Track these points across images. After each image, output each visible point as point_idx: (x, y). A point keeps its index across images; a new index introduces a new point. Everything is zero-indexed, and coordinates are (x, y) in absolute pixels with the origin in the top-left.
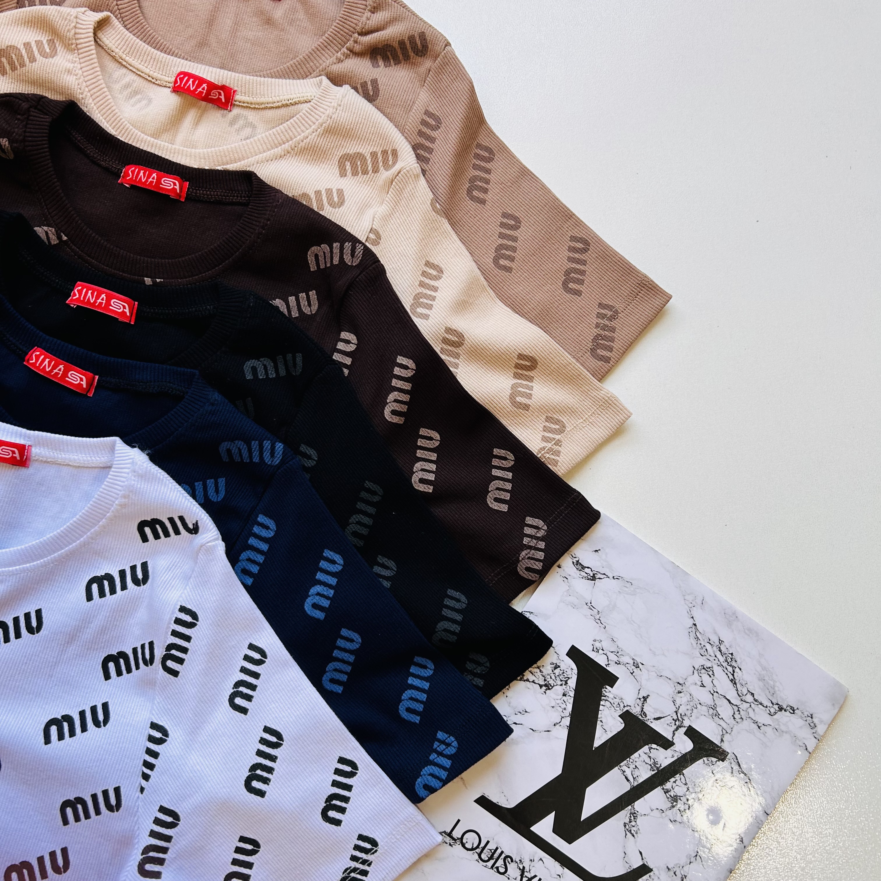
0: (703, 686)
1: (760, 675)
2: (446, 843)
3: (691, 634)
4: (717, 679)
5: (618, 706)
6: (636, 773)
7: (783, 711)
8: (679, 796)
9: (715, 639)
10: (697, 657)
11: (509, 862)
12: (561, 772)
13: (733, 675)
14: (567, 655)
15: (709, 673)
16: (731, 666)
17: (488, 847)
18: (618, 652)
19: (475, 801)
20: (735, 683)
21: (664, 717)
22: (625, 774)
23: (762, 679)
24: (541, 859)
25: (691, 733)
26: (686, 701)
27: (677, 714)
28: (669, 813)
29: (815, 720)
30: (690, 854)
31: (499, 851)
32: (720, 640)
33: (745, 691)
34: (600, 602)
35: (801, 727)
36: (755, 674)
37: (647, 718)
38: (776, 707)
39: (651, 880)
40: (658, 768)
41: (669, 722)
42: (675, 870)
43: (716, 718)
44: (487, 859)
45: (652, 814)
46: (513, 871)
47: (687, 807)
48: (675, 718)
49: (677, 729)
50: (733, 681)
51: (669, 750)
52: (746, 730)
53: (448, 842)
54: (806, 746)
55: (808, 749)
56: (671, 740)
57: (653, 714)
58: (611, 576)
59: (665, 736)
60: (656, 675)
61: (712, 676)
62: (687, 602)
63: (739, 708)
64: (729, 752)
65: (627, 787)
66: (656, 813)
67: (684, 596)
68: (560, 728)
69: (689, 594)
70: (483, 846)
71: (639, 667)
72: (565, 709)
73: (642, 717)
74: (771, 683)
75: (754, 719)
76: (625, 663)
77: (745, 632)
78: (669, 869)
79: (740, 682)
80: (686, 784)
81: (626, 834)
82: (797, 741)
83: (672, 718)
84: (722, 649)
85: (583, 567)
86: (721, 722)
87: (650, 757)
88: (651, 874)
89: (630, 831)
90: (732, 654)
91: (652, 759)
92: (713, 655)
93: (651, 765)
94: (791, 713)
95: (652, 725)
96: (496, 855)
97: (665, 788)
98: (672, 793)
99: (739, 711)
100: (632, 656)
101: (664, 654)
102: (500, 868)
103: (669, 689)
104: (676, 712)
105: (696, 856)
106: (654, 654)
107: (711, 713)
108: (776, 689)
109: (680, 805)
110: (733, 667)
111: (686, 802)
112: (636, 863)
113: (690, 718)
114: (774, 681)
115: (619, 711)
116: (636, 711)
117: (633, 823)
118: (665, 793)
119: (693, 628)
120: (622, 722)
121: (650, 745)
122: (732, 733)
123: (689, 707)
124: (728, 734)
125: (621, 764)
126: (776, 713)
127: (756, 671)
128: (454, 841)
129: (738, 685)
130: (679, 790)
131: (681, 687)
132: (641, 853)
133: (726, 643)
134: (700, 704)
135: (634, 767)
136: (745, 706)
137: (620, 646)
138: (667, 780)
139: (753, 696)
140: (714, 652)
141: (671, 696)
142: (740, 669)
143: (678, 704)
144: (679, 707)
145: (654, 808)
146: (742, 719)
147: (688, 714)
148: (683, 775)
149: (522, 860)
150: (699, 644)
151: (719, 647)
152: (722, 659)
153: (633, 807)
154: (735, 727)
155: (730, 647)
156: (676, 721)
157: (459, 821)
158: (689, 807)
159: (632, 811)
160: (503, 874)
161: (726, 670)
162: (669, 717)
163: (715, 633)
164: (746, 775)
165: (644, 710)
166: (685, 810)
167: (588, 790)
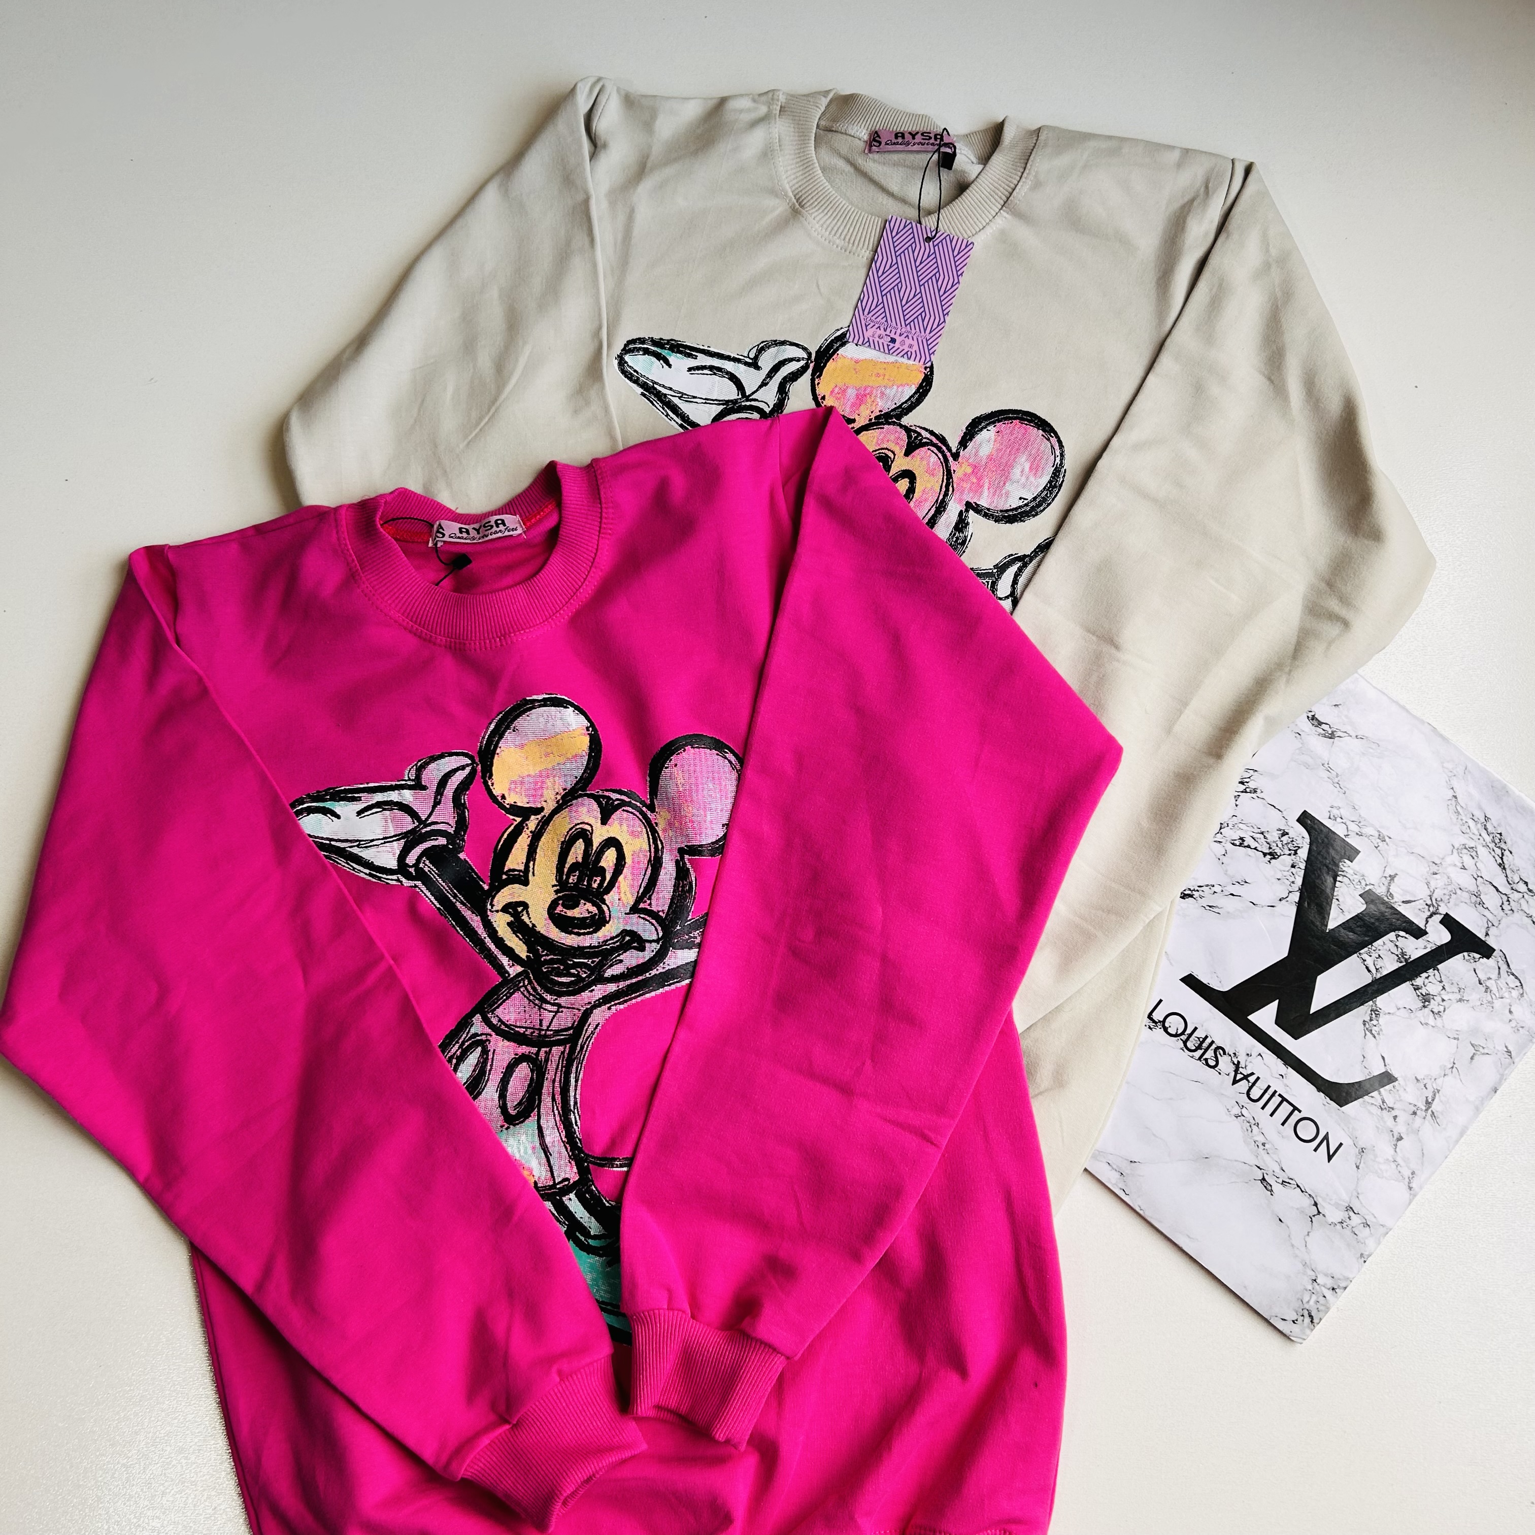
0: (1464, 868)
3: (1450, 807)
4: (1482, 862)
5: (1359, 884)
6: (1379, 963)
8: (1432, 995)
9: (1480, 816)
10: (1457, 834)
11: (1220, 1054)
12: (1286, 955)
13: (1502, 858)
14: (1298, 820)
15: (1472, 854)
16: (1499, 847)
17: (1195, 1034)
18: (1360, 822)
19: (1183, 980)
20: (1504, 868)
21: (1415, 901)
22: (1366, 963)
24: (1260, 1055)
25: (1448, 922)
26: (1443, 884)
27: (1431, 899)
28: (1419, 1013)
30: (1445, 1064)
31: (1208, 1041)
32: (1486, 817)
34: (1340, 763)
36: (1529, 859)
37: (1394, 900)
39: (1395, 1091)
40: (1406, 960)
41: (1421, 907)
42: (1425, 1082)
43: (1480, 907)
44: (1194, 1048)
45: (1398, 1013)
46: (1225, 1064)
47: (1442, 1009)
48: (1429, 903)
49: (1431, 916)
50: (1502, 866)
51: (1420, 939)
52: (1517, 924)
53: (1147, 1024)
56: (1424, 928)
57: (1402, 896)
58: (1354, 735)
59: (1417, 923)
60: (1406, 851)
61: (1475, 858)
62: (1446, 771)
63: (1508, 898)
64: (1495, 948)
65: (1368, 979)
66: (1403, 1013)
67: (1442, 763)
68: (1287, 903)
69: (1448, 762)
70: (1190, 1032)
71: (1385, 841)
72: (1293, 882)
73: (1388, 899)
76: (1368, 835)
77: (1517, 810)
78: (1417, 1080)
79: (1511, 867)
80: (1441, 982)
81: (1366, 1034)
83: (1425, 903)
84: (1490, 827)
85: (1320, 723)
86: (1486, 912)
87: (1397, 946)
88: (1396, 1084)
89: (1371, 1031)
91: (1399, 949)
92: (1476, 833)
93: (1397, 955)
95: (1399, 909)
96: (1205, 1045)
97: (1415, 984)
98: (1424, 991)
99: (1508, 901)
100: (1377, 826)
101: (1416, 829)
102: (1209, 1061)
103: (1424, 869)
104: (1430, 896)
105: (1452, 1067)
106: (1404, 827)
107: (1473, 901)
109: (1434, 1005)
110: (1502, 849)
111: (1441, 1003)
112: (1378, 1070)
113: (1448, 904)
115: (1360, 890)
116: (1380, 891)
117: (1374, 1022)
118: (1415, 989)
119: (1453, 802)
120: (1364, 902)
121: (1397, 932)
122: (1500, 926)
123: (1445, 891)
124: (1495, 928)
125: (1362, 951)
127: (1531, 856)
128: (1154, 1024)
129: (1508, 871)
130: (1433, 988)
131: (1437, 868)
132: (1383, 1058)
133: (1494, 821)
134: (1460, 889)
135: (1377, 956)
136: (1515, 896)
137: (1362, 815)
138: (1418, 975)
139: (1527, 886)
140: (1478, 830)
141: (1424, 877)
142: (1511, 853)
143: (1433, 885)
144: (1434, 890)
145: (1401, 1006)
147: (1445, 898)
148: (1438, 970)
149: (1237, 1053)
150: (1459, 820)
151: (1485, 825)
152: (1488, 839)
153: (1375, 1003)
154: (1504, 919)
155: (1498, 825)
156: (1429, 906)
157: (1161, 1001)
158: (1445, 1009)
159: (1374, 1008)
160: (1213, 1067)
161: (1493, 853)
162: (1421, 901)
163: (1480, 808)
164: (1516, 978)
165: (1391, 891)
166: (1439, 1012)
167: (1319, 978)
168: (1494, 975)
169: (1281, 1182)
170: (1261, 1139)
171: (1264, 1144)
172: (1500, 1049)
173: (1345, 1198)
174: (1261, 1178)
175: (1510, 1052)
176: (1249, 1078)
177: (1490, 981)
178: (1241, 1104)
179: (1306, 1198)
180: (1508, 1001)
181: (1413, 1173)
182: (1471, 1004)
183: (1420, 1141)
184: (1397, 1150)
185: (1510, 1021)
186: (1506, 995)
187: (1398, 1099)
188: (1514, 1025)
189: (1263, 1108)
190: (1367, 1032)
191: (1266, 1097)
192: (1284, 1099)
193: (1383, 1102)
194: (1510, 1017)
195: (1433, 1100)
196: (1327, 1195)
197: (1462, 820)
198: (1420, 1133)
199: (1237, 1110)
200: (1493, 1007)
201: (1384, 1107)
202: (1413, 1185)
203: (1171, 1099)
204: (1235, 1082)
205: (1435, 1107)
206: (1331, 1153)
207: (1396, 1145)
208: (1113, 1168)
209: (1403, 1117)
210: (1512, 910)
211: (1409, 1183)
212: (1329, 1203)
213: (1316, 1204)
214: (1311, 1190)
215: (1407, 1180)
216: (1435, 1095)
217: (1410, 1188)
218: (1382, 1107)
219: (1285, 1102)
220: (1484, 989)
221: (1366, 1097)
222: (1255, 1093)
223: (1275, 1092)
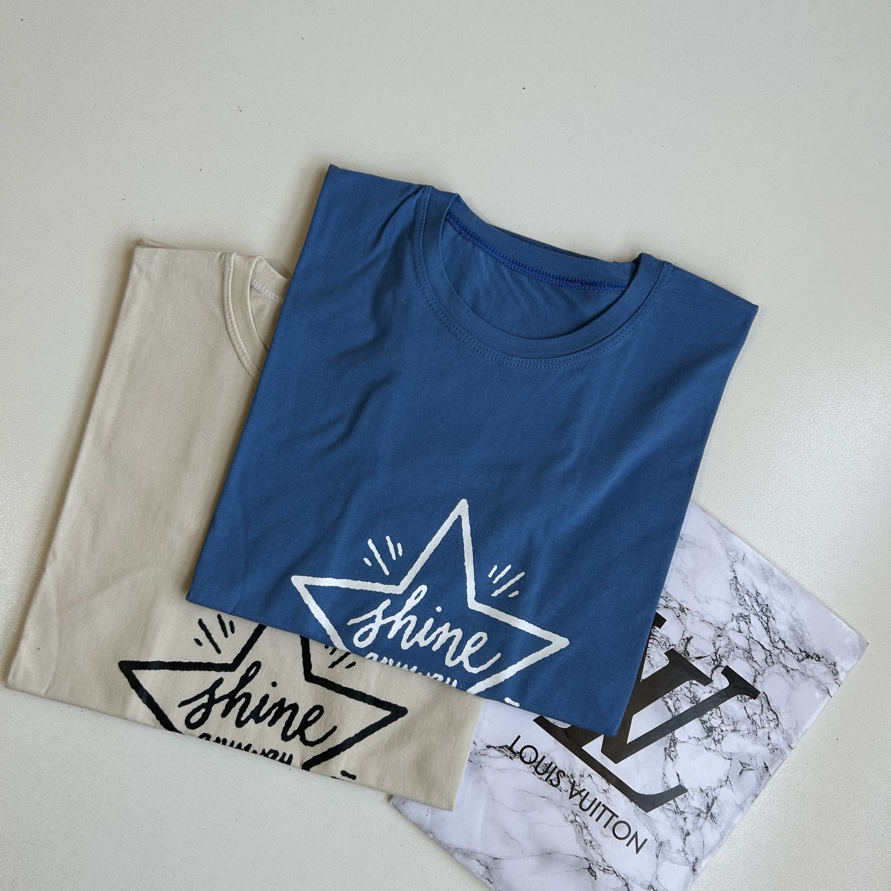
0: (740, 631)
1: (791, 625)
2: (507, 756)
3: (732, 585)
4: (752, 625)
5: (665, 645)
6: (678, 704)
7: (810, 658)
8: (714, 727)
9: (752, 591)
10: (737, 606)
11: (561, 776)
13: (767, 624)
15: (746, 621)
16: (765, 615)
17: (544, 762)
18: (667, 598)
19: (534, 720)
20: (769, 631)
21: (704, 657)
22: (668, 705)
23: (793, 629)
24: (590, 775)
25: (728, 672)
26: (725, 644)
28: (705, 741)
29: (838, 668)
30: (721, 778)
31: (553, 766)
32: (757, 592)
33: (777, 639)
35: (825, 674)
36: (787, 624)
37: (689, 657)
38: (804, 654)
39: (686, 799)
41: (708, 662)
42: (707, 792)
43: (750, 661)
44: (543, 772)
45: (689, 742)
46: (564, 784)
47: (721, 737)
48: (714, 658)
49: (715, 668)
50: (767, 629)
51: (708, 685)
52: (777, 674)
53: (509, 755)
54: (828, 690)
55: (830, 693)
56: (710, 677)
57: (695, 653)
59: (705, 674)
60: (699, 619)
61: (749, 623)
62: (730, 558)
63: (771, 653)
64: (760, 691)
65: (668, 717)
66: (693, 741)
67: (727, 551)
69: (732, 551)
70: (540, 760)
71: (684, 612)
73: (686, 656)
74: (801, 633)
75: (784, 664)
76: (672, 607)
77: (780, 587)
78: (702, 791)
79: (773, 630)
80: (721, 717)
81: (666, 758)
82: (821, 685)
83: (711, 658)
84: (759, 600)
86: (755, 665)
87: (690, 691)
88: (686, 794)
89: (670, 756)
90: (767, 605)
91: (692, 693)
92: (750, 605)
93: (690, 698)
94: (817, 660)
95: (693, 663)
96: (550, 769)
97: (702, 719)
98: (708, 725)
99: (771, 655)
100: (679, 601)
101: (707, 602)
102: (553, 781)
103: (710, 633)
104: (715, 653)
105: (727, 780)
106: (699, 601)
107: (746, 656)
108: (805, 638)
109: (715, 734)
110: (767, 617)
111: (720, 733)
112: (673, 784)
113: (728, 659)
114: (804, 632)
115: (666, 649)
116: (680, 649)
117: (673, 749)
118: (702, 724)
119: (734, 581)
120: (667, 658)
121: (691, 681)
122: (764, 675)
123: (727, 649)
124: (760, 676)
125: (665, 696)
126: (803, 660)
127: (788, 621)
128: (514, 755)
129: (772, 633)
130: (715, 722)
131: (721, 632)
132: (678, 775)
133: (763, 596)
134: (737, 647)
135: (676, 699)
136: (777, 651)
137: (669, 592)
138: (705, 712)
139: (784, 644)
140: (751, 602)
141: (712, 639)
142: (774, 619)
143: (717, 646)
144: (718, 649)
145: (692, 736)
146: (774, 663)
147: (726, 655)
148: (719, 708)
149: (573, 775)
151: (756, 599)
152: (758, 609)
153: (673, 734)
154: (767, 669)
155: (766, 599)
156: (715, 661)
157: (519, 737)
158: (723, 737)
159: (672, 738)
160: (556, 786)
161: (761, 619)
162: (709, 657)
163: (753, 586)
164: (774, 713)
165: (687, 649)
166: (719, 740)
167: (634, 717)
168: (758, 712)
169: (602, 869)
170: (589, 838)
171: (591, 842)
172: (760, 766)
173: (648, 877)
174: (589, 866)
175: (767, 768)
176: (581, 794)
177: (756, 715)
178: (575, 812)
179: (620, 880)
180: (767, 730)
181: (697, 859)
182: (741, 733)
183: (702, 835)
184: (685, 843)
185: (768, 744)
186: (766, 725)
187: (688, 806)
188: (771, 748)
189: (591, 815)
190: (667, 756)
191: (594, 806)
192: (606, 808)
193: (677, 807)
194: (768, 741)
195: (712, 805)
196: (635, 877)
197: (740, 595)
198: (702, 830)
199: (572, 817)
200: (757, 735)
201: (678, 812)
202: (696, 868)
203: (525, 811)
204: (571, 796)
205: (714, 810)
206: (639, 846)
207: (685, 839)
208: (481, 864)
209: (691, 818)
210: (773, 662)
211: (693, 866)
212: (636, 884)
213: (627, 885)
214: (624, 875)
215: (693, 865)
216: (713, 801)
217: (694, 870)
218: (676, 811)
219: (607, 810)
220: (751, 722)
221: (665, 805)
222: (586, 804)
223: (600, 803)
